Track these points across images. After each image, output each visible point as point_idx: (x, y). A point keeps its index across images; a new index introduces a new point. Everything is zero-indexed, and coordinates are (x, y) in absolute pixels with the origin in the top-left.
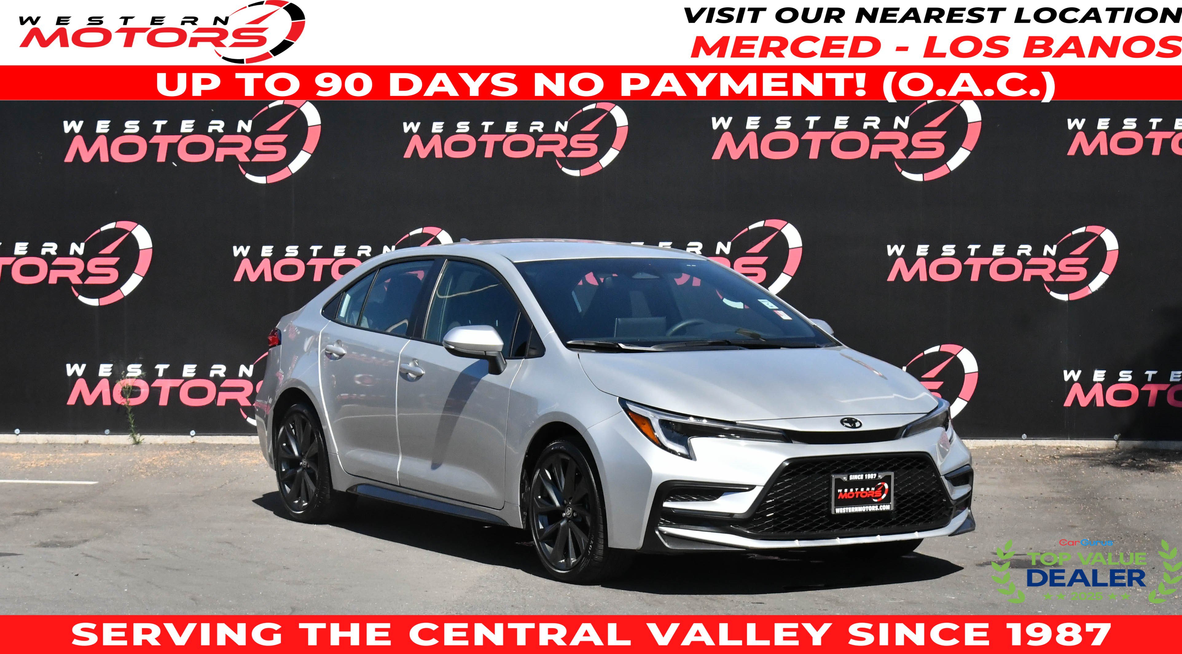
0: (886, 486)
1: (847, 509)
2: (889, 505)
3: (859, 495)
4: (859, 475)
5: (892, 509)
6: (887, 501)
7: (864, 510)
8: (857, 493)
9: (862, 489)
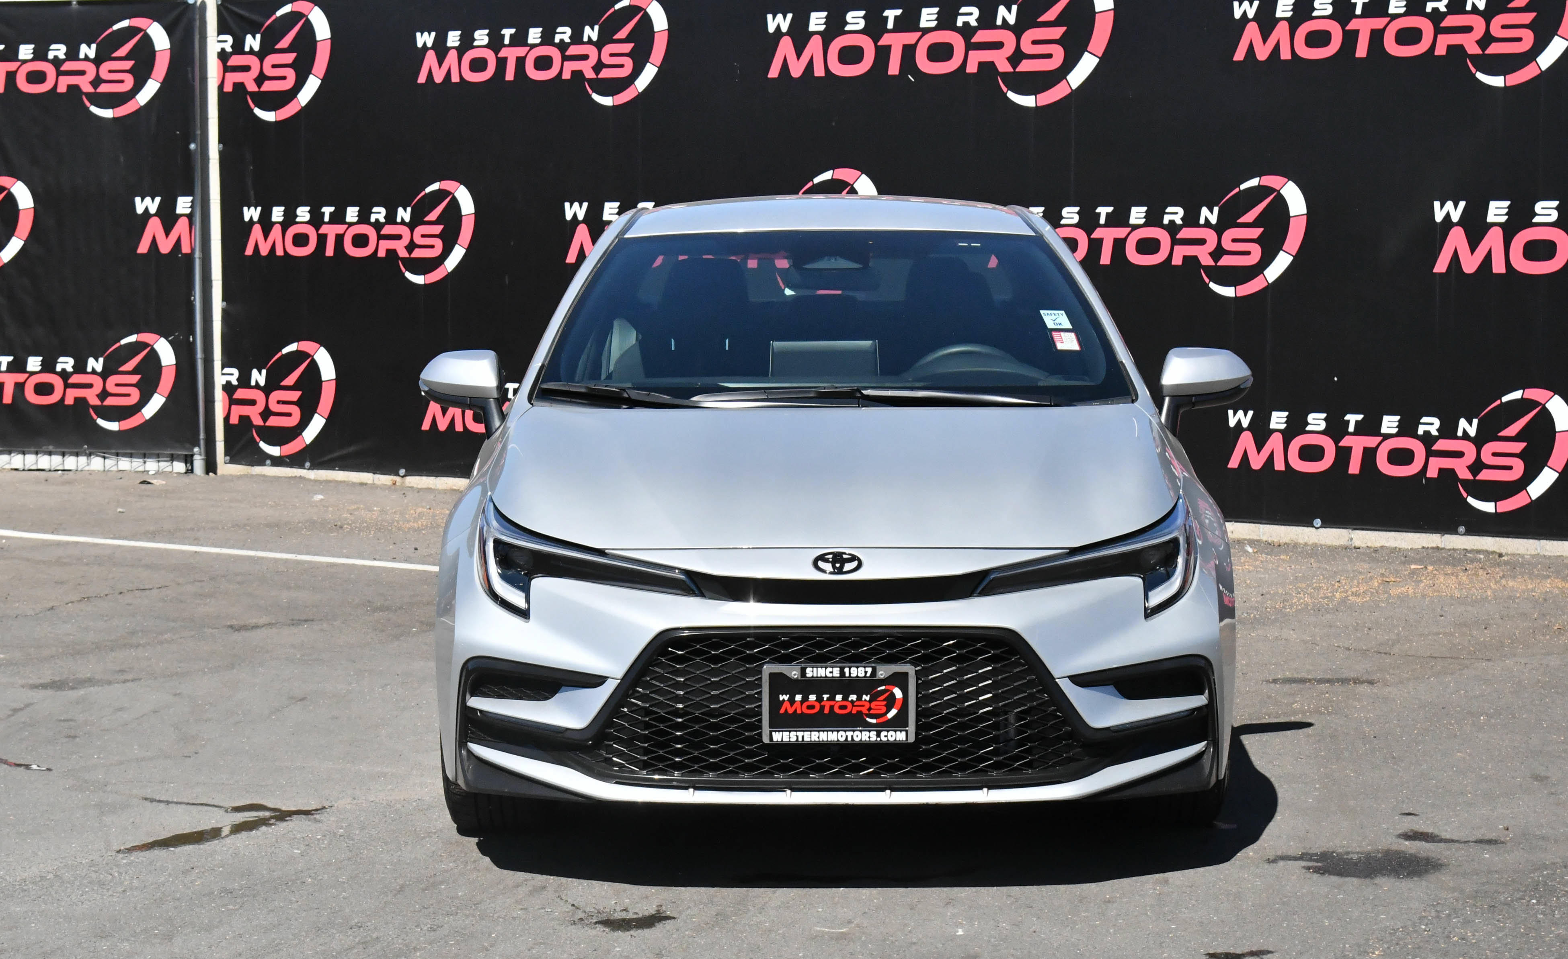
0: (898, 693)
1: (800, 734)
2: (904, 733)
3: (832, 707)
4: (829, 669)
5: (912, 739)
6: (899, 722)
7: (842, 739)
8: (827, 705)
9: (839, 698)
